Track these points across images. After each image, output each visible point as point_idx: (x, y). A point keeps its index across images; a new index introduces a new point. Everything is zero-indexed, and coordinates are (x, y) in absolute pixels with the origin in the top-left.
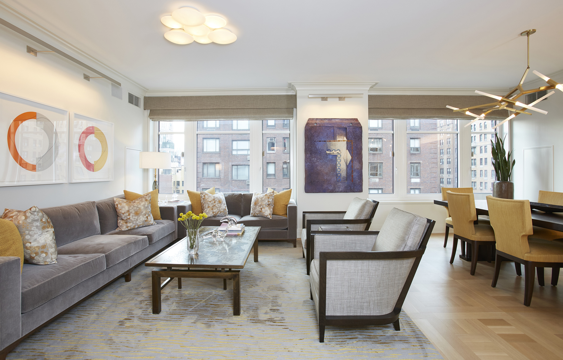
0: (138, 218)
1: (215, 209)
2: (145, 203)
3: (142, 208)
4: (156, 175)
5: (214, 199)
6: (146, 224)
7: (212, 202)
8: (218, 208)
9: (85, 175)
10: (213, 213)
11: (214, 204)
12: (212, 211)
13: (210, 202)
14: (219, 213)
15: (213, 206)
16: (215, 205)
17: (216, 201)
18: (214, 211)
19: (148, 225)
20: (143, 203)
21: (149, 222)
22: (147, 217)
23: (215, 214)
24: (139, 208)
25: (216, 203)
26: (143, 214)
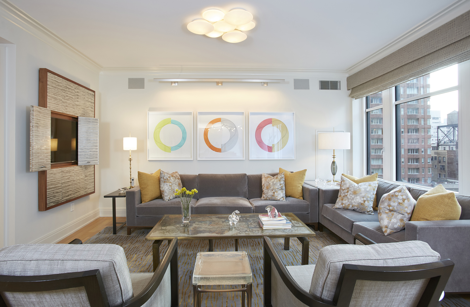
0: (268, 192)
1: (345, 200)
2: (275, 180)
3: (271, 184)
4: (334, 156)
5: (348, 188)
6: (273, 198)
7: (344, 191)
8: (350, 200)
9: (265, 155)
10: (342, 204)
11: (346, 194)
12: (341, 201)
13: (343, 190)
14: (351, 206)
15: (344, 196)
16: (346, 196)
17: (350, 190)
18: (344, 202)
19: (276, 200)
20: (273, 180)
21: (276, 197)
22: (274, 193)
23: (344, 207)
24: (269, 183)
25: (349, 194)
26: (271, 189)
